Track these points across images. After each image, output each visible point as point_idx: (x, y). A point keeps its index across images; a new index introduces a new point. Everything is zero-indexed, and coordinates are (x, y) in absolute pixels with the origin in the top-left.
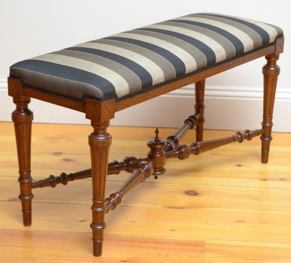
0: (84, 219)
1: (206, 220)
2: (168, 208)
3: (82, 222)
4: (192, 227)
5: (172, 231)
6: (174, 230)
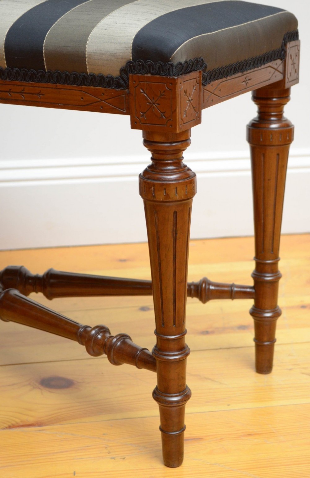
2: (6, 428)
4: (74, 474)
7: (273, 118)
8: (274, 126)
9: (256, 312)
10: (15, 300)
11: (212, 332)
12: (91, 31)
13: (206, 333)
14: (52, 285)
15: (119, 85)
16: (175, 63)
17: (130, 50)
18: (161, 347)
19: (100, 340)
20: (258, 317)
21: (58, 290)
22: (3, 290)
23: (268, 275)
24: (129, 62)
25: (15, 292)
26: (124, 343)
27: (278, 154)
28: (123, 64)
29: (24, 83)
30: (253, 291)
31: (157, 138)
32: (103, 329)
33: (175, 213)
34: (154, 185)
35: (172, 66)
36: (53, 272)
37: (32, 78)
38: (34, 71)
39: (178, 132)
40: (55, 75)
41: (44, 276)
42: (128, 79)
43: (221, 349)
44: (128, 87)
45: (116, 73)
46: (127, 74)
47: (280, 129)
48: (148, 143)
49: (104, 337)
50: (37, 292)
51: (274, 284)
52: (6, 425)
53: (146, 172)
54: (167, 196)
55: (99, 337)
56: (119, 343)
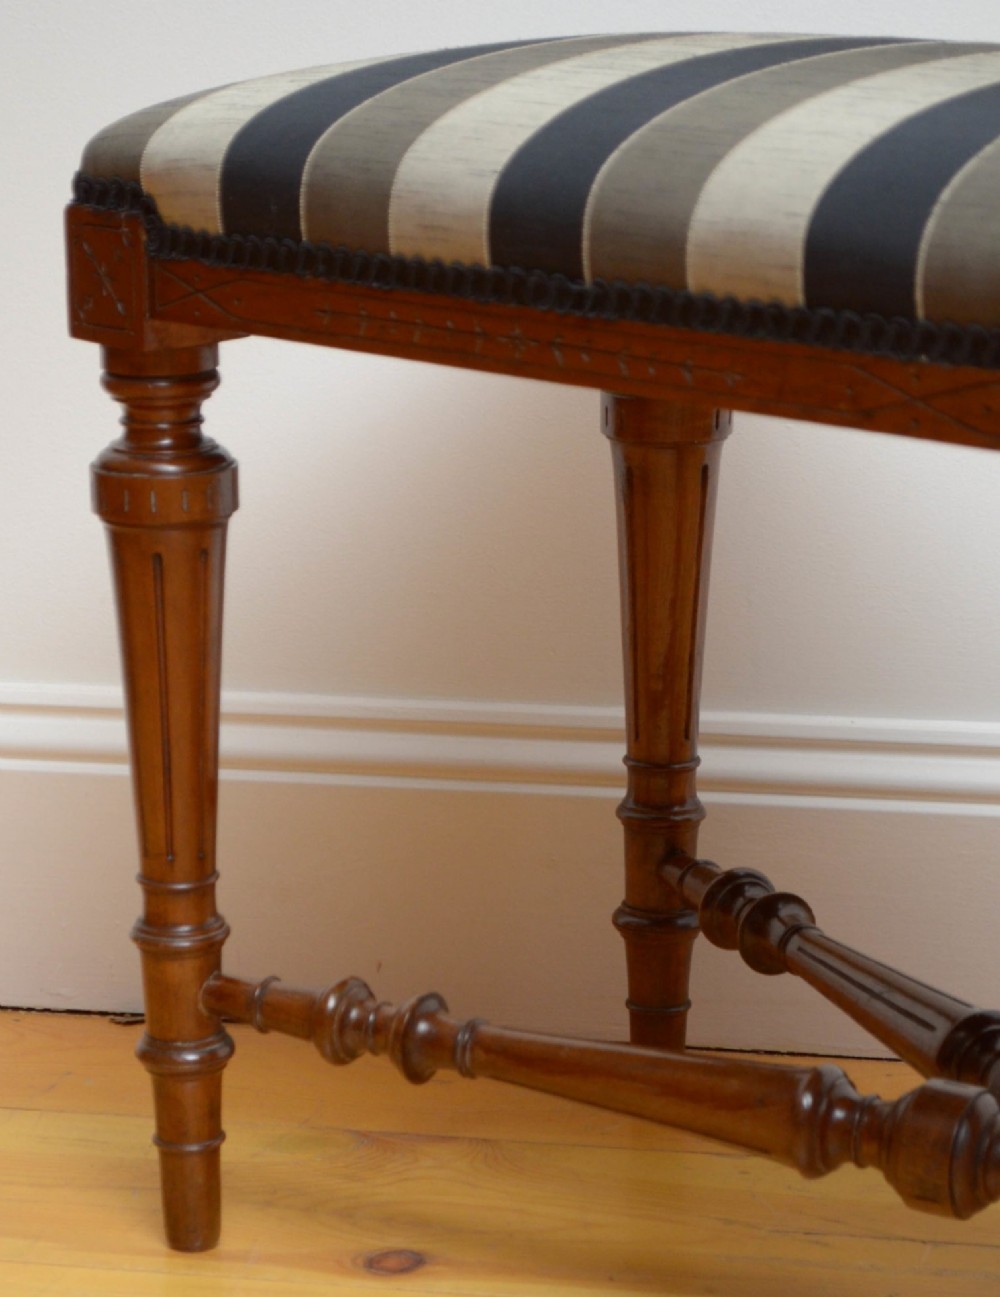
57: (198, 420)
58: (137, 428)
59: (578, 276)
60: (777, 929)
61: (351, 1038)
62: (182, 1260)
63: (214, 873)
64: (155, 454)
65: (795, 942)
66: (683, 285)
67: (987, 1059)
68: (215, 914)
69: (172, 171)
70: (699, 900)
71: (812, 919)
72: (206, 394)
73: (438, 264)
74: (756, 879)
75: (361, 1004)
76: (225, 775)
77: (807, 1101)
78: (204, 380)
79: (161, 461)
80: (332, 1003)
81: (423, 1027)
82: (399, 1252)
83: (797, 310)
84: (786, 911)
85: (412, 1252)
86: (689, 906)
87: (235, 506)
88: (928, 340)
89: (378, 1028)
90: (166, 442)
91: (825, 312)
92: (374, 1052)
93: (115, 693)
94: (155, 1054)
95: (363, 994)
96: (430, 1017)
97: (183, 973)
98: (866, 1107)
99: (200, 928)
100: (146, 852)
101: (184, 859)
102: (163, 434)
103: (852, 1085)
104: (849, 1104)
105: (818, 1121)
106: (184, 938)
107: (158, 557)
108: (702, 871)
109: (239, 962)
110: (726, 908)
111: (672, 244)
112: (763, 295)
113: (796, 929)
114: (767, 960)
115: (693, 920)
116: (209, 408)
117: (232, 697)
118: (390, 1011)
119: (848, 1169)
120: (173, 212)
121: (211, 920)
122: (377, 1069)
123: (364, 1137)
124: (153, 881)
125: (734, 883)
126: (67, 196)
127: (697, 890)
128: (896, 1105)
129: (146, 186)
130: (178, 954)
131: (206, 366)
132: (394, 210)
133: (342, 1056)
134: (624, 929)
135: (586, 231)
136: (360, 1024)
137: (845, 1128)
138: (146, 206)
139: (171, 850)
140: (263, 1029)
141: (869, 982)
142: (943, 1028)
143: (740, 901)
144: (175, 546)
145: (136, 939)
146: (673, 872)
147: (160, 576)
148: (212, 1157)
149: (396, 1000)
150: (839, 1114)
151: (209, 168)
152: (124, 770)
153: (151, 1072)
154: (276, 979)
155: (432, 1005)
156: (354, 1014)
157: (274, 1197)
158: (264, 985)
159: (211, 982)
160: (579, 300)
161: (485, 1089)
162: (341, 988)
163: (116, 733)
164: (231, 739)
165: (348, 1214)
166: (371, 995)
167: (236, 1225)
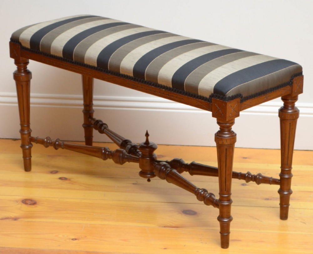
0: (76, 238)
1: (201, 239)
2: (163, 227)
3: (74, 240)
4: (185, 246)
5: (164, 249)
6: (166, 249)
7: (290, 108)
8: (290, 111)
9: (280, 191)
10: (174, 174)
11: (271, 199)
12: (201, 80)
13: (268, 199)
14: (193, 169)
15: (209, 101)
16: (227, 96)
17: (213, 90)
18: (222, 199)
19: (202, 194)
20: (281, 194)
21: (195, 172)
22: (171, 169)
23: (286, 175)
24: (212, 94)
25: (175, 171)
26: (210, 196)
27: (290, 123)
28: (210, 94)
29: (178, 94)
30: (279, 181)
31: (221, 122)
32: (205, 190)
33: (226, 149)
34: (219, 138)
35: (226, 98)
36: (194, 163)
37: (180, 93)
38: (181, 91)
39: (227, 120)
40: (188, 93)
41: (190, 164)
42: (212, 99)
43: (270, 207)
44: (211, 102)
45: (208, 97)
46: (211, 98)
47: (292, 113)
48: (218, 123)
49: (204, 193)
50: (186, 172)
51: (289, 179)
52: (164, 226)
53: (217, 133)
54: (223, 143)
55: (202, 193)
56: (208, 196)
57: (27, 68)
58: (19, 69)
59: (73, 60)
60: (103, 128)
61: (48, 144)
62: (27, 173)
63: (30, 124)
64: (21, 73)
65: (105, 130)
66: (84, 63)
67: (126, 145)
68: (30, 129)
69: (23, 40)
70: (93, 123)
71: (108, 127)
72: (27, 65)
73: (57, 56)
74: (101, 121)
75: (49, 140)
76: (31, 105)
77: (103, 151)
78: (28, 63)
79: (22, 73)
80: (45, 140)
81: (57, 143)
82: (55, 171)
83: (96, 67)
84: (104, 126)
85: (56, 171)
86: (92, 124)
87: (31, 78)
88: (110, 72)
89: (51, 143)
90: (23, 71)
91: (99, 68)
92: (51, 146)
93: (15, 94)
94: (23, 146)
95: (49, 139)
96: (58, 142)
97: (26, 136)
98: (110, 152)
99: (28, 131)
100: (21, 121)
101: (26, 122)
102: (22, 70)
103: (109, 149)
104: (108, 152)
105: (105, 154)
106: (26, 132)
107: (22, 85)
108: (94, 119)
109: (33, 135)
110: (97, 125)
111: (83, 58)
112: (93, 65)
113: (105, 128)
114: (101, 132)
115: (92, 126)
116: (28, 66)
117: (32, 94)
118: (53, 141)
119: (108, 159)
120: (23, 45)
121: (29, 130)
122: (51, 148)
123: (50, 156)
124: (22, 125)
125: (98, 122)
126: (9, 40)
127: (93, 122)
128: (114, 151)
129: (20, 41)
130: (26, 134)
131: (28, 61)
132: (51, 49)
133: (47, 147)
134: (84, 127)
135: (73, 55)
136: (49, 143)
137: (108, 154)
138: (20, 44)
139: (24, 121)
140: (37, 143)
141: (113, 135)
142: (121, 141)
143: (98, 124)
144: (24, 84)
145: (20, 132)
146: (90, 120)
147: (22, 88)
148: (30, 159)
149: (54, 139)
150: (107, 153)
151: (28, 40)
152: (17, 105)
153: (22, 149)
154: (38, 137)
155: (58, 140)
156: (48, 141)
157: (38, 164)
158: (37, 138)
159: (30, 137)
160: (73, 63)
161: (65, 150)
162: (47, 138)
163: (16, 100)
164: (32, 100)
165: (48, 166)
166: (50, 139)
167: (33, 168)
